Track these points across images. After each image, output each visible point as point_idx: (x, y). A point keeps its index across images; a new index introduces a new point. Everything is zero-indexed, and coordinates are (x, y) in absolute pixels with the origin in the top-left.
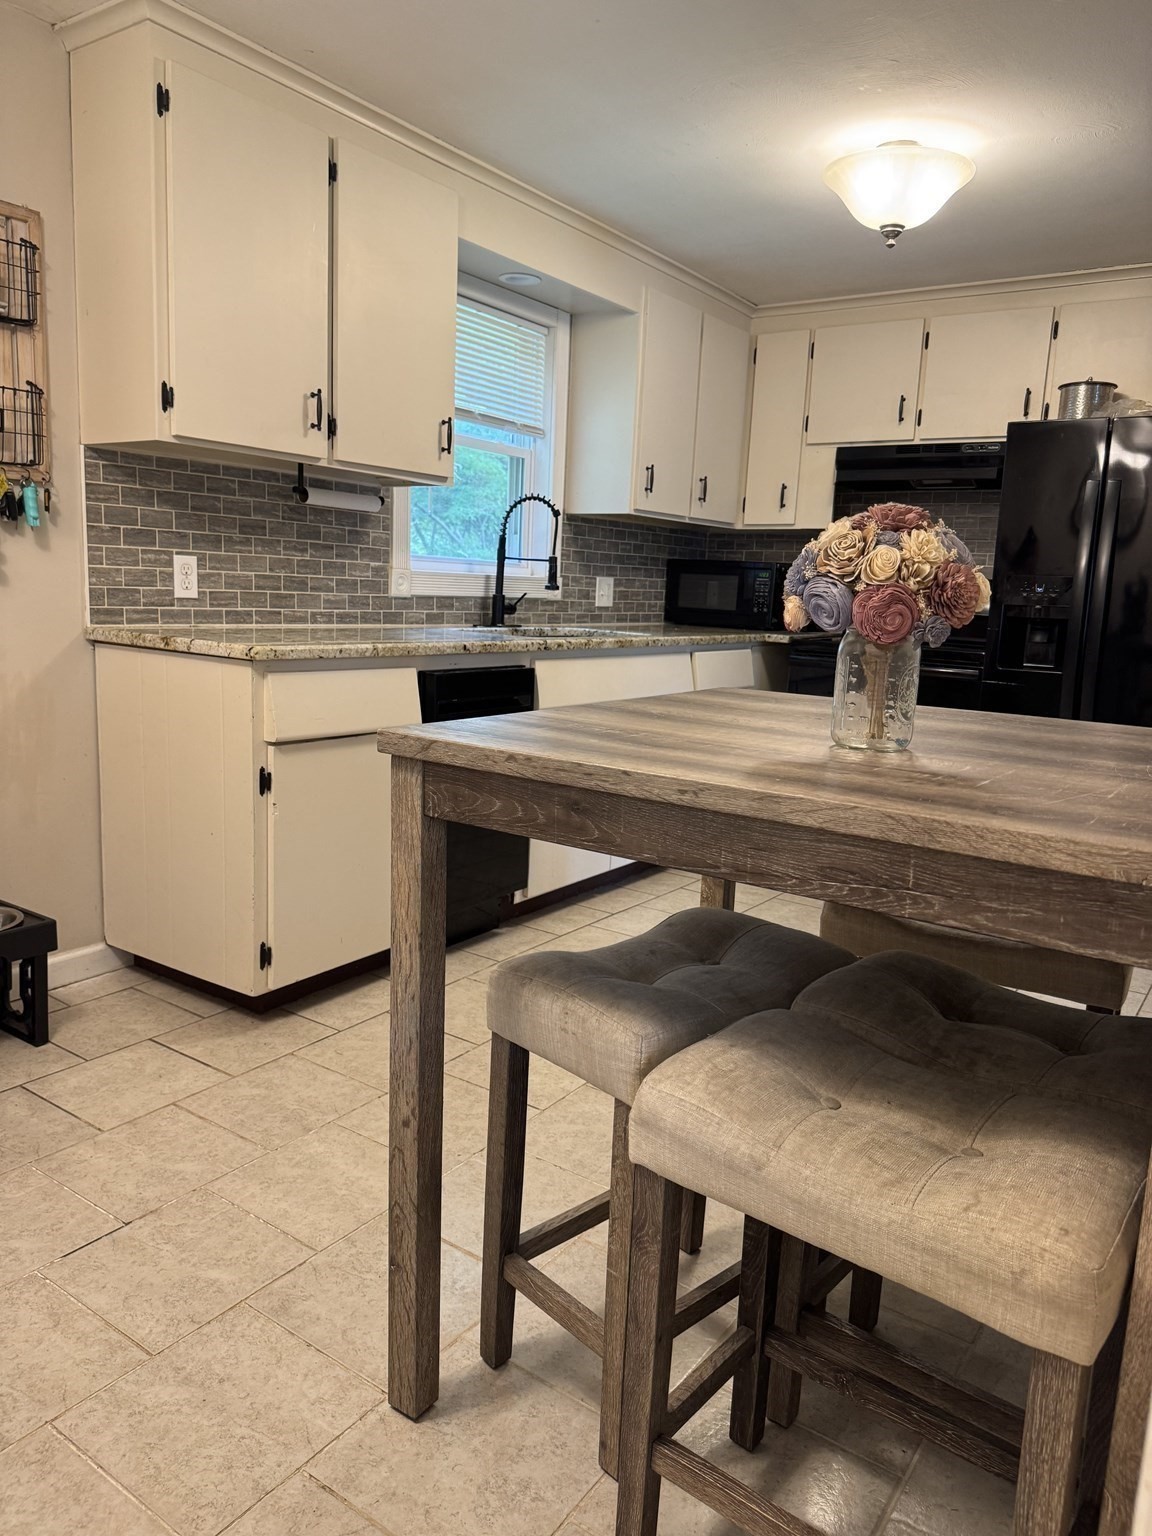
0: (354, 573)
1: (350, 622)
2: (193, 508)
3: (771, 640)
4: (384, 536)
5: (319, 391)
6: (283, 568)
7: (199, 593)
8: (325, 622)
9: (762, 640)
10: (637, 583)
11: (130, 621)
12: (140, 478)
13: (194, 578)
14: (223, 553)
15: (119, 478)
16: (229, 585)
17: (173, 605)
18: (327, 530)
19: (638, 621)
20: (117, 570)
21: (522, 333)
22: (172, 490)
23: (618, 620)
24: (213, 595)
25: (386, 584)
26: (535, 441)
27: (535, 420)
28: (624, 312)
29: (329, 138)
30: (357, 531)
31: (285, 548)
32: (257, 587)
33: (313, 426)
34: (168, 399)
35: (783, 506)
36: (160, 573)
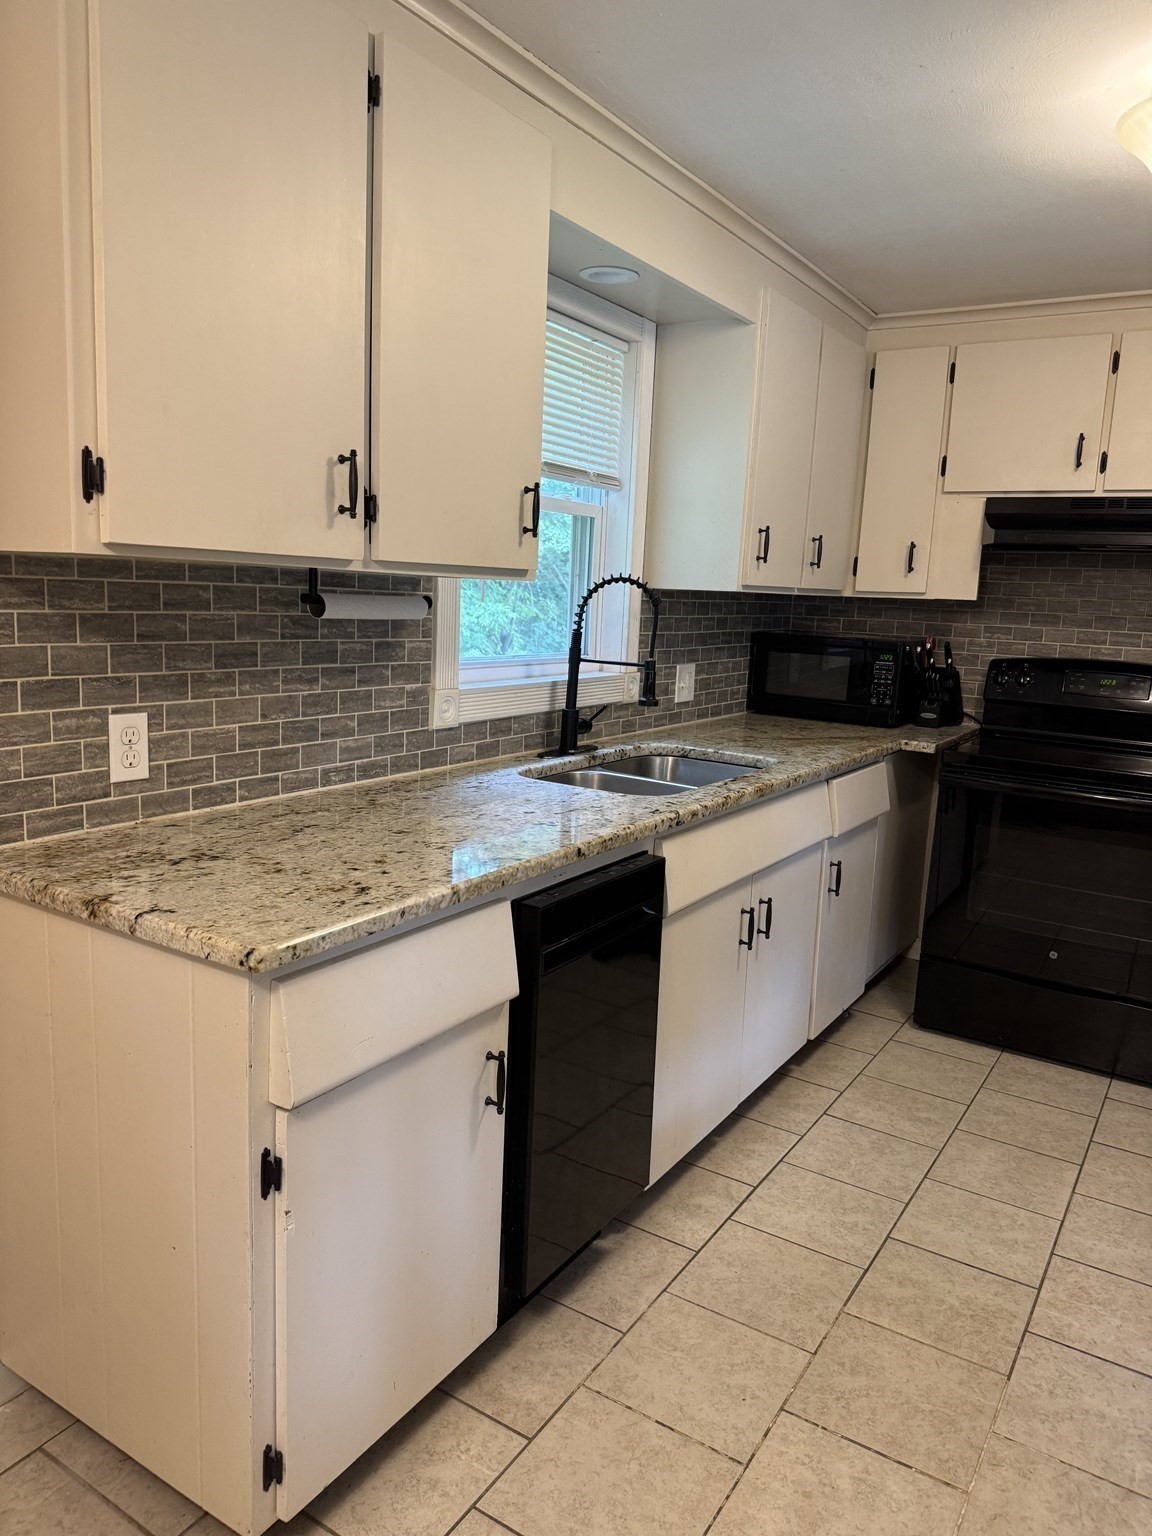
0: (382, 704)
1: (377, 775)
2: (141, 637)
3: (908, 748)
4: (423, 645)
5: (354, 453)
6: (283, 711)
7: (151, 769)
8: (342, 781)
9: (896, 748)
10: (720, 667)
11: (33, 835)
12: (52, 596)
13: (143, 747)
14: (190, 701)
15: (14, 600)
16: (199, 749)
17: (107, 795)
18: (346, 646)
19: (719, 714)
20: (12, 753)
21: (599, 350)
22: (106, 611)
23: (699, 717)
24: (173, 769)
25: (426, 712)
26: (607, 494)
27: (609, 467)
28: (738, 321)
29: (370, 35)
30: (388, 643)
31: (286, 681)
32: (243, 746)
33: (342, 510)
34: (93, 478)
35: (911, 569)
36: (85, 747)
